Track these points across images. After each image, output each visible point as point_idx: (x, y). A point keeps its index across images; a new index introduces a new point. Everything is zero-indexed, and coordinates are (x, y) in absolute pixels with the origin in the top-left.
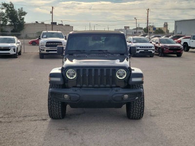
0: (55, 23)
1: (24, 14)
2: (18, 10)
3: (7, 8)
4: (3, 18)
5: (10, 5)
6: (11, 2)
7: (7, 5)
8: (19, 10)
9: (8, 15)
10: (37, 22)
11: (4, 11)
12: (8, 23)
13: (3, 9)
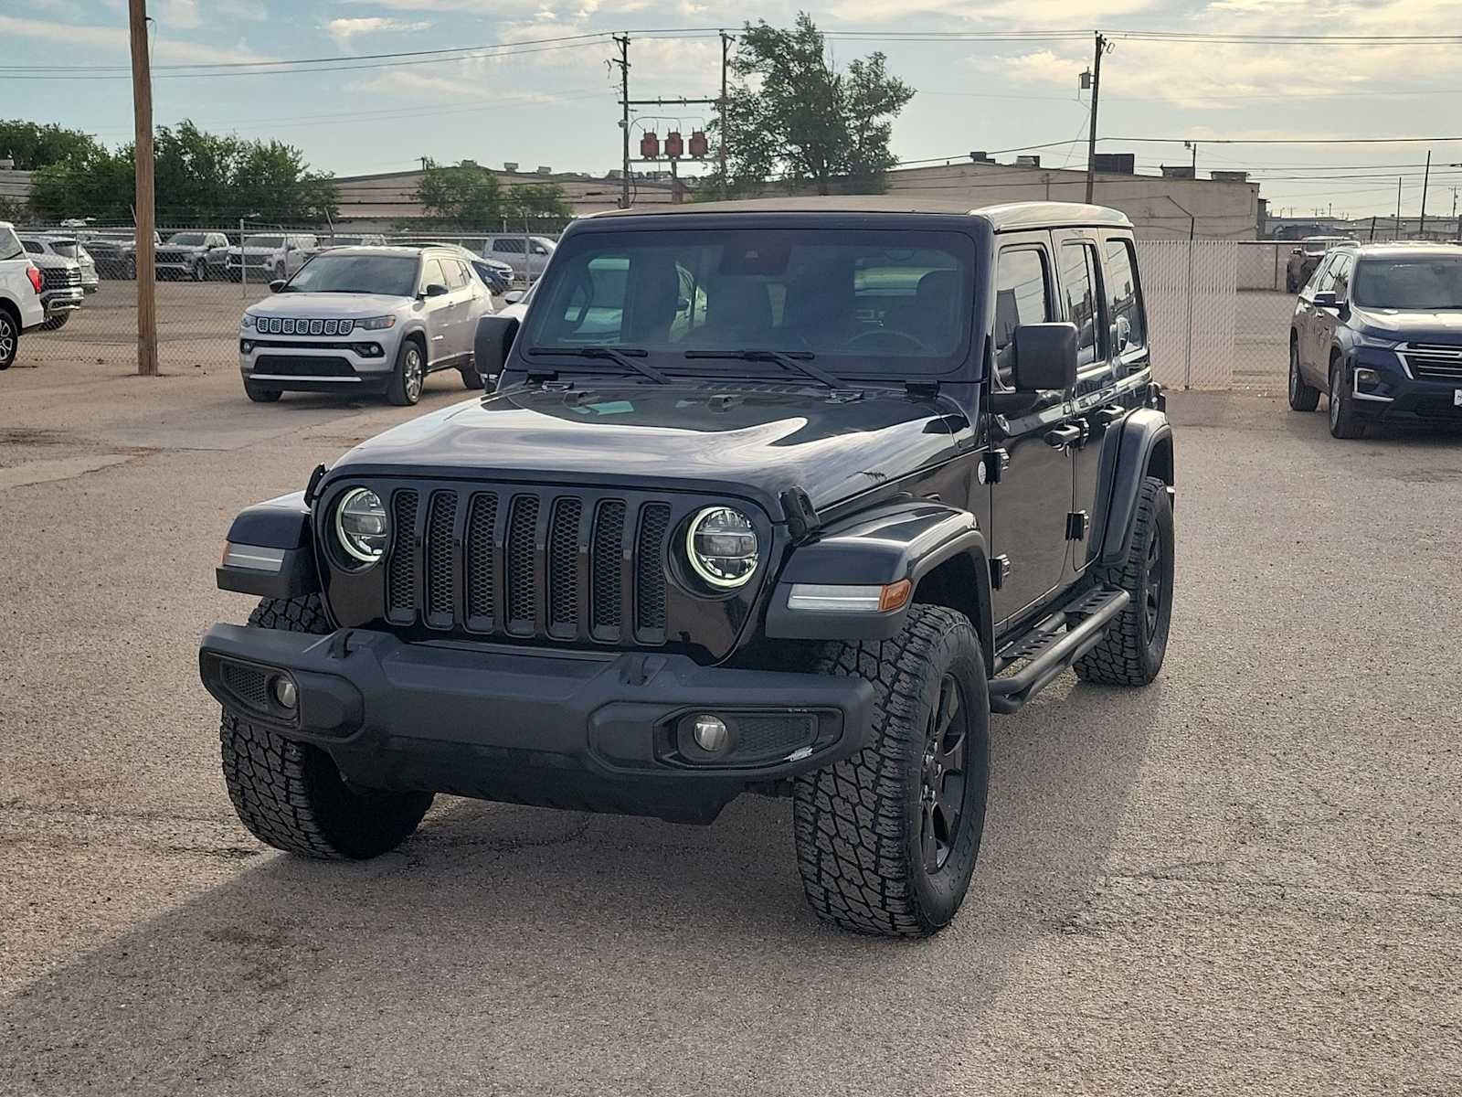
0: (1122, 164)
1: (892, 97)
2: (847, 76)
3: (778, 58)
4: (750, 136)
5: (801, 39)
6: (804, 21)
7: (779, 39)
8: (856, 69)
9: (782, 110)
10: (979, 157)
11: (755, 82)
12: (780, 168)
13: (746, 67)
